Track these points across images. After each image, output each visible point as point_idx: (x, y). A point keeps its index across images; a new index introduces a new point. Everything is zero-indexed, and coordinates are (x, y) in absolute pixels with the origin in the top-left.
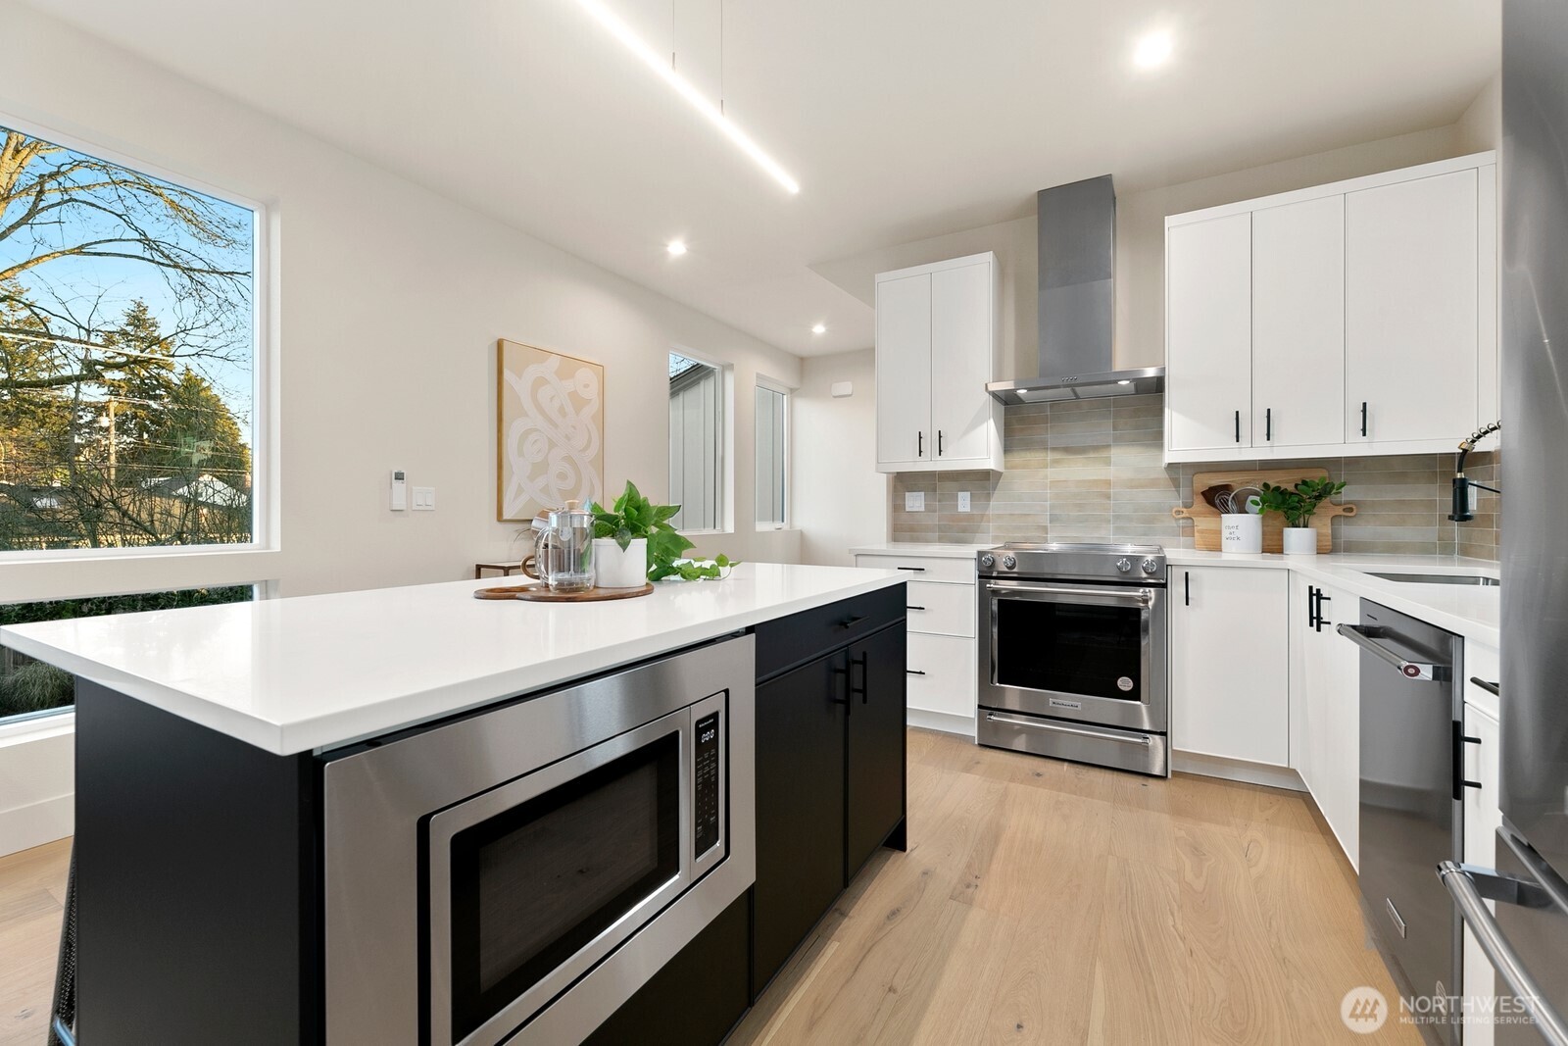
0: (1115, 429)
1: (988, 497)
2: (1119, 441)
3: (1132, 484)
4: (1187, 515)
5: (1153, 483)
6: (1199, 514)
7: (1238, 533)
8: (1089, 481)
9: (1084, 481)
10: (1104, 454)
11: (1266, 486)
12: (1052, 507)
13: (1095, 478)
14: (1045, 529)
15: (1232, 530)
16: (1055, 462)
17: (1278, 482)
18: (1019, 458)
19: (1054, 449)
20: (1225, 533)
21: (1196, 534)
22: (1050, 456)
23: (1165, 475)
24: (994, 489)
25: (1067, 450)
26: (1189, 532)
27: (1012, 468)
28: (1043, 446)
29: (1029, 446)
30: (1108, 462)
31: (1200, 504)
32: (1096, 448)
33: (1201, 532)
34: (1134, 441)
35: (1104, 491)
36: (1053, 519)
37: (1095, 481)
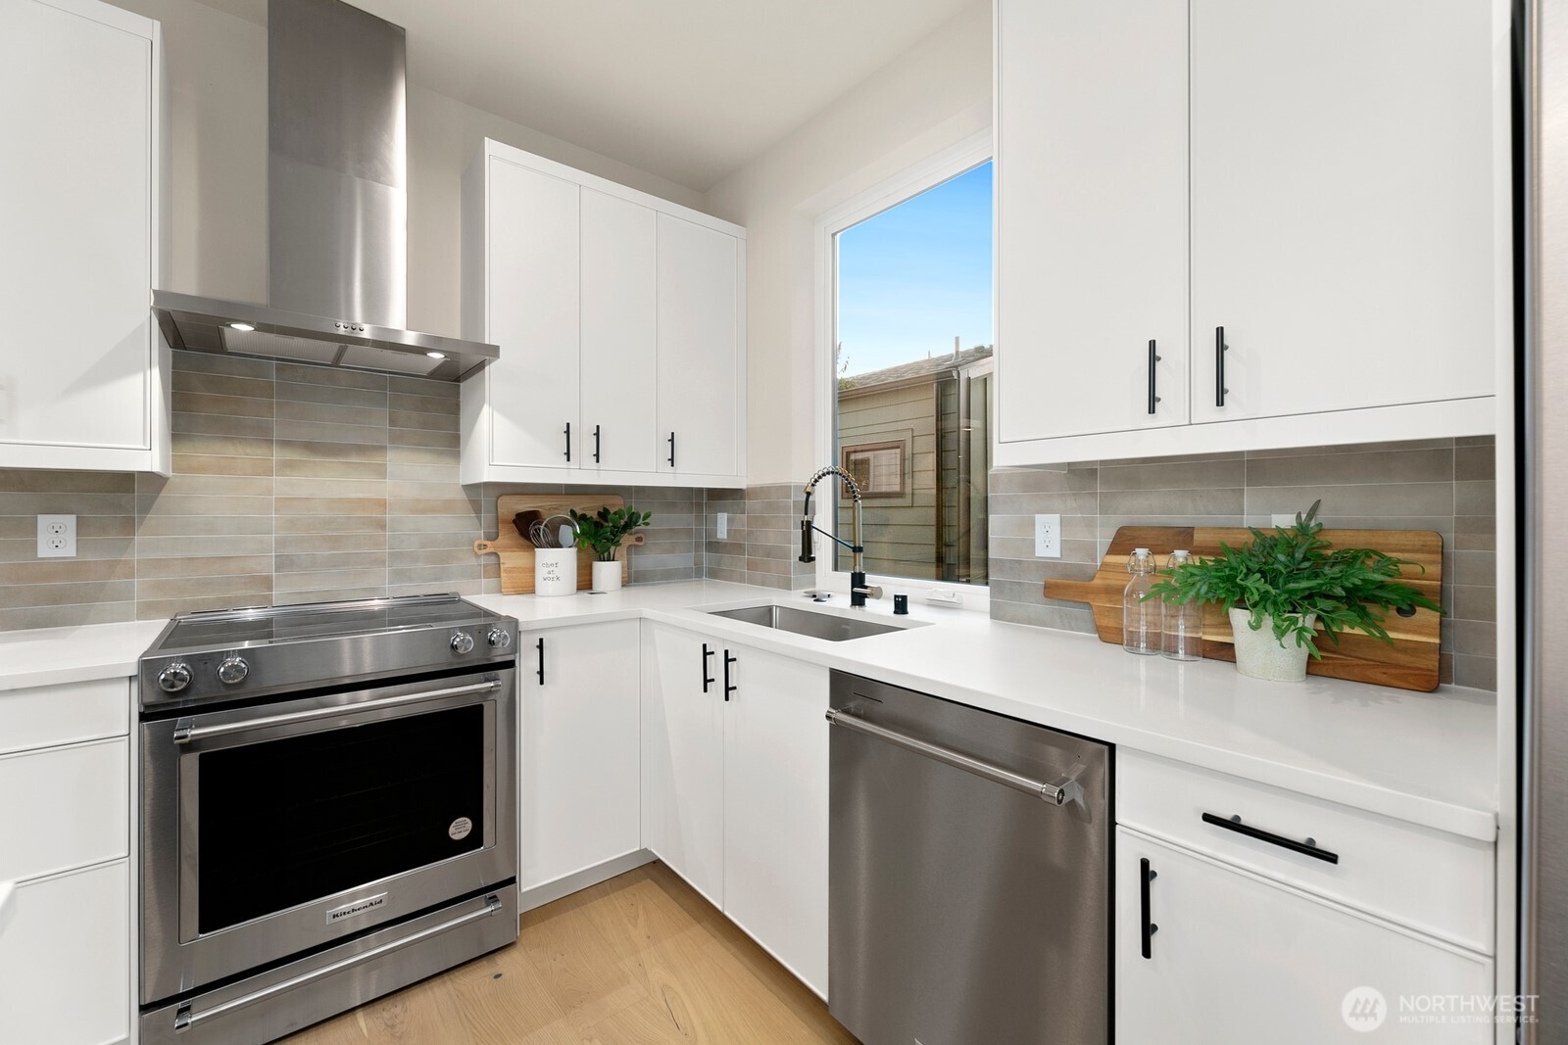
0: (393, 422)
1: (129, 526)
2: (397, 440)
3: (421, 508)
4: (492, 550)
5: (447, 506)
6: (505, 548)
7: (557, 572)
8: (349, 501)
9: (341, 500)
10: (377, 460)
11: (573, 513)
12: (281, 543)
13: (360, 495)
14: (267, 582)
15: (551, 569)
16: (287, 466)
17: (583, 509)
18: (206, 452)
19: (285, 444)
20: (541, 572)
21: (503, 574)
22: (277, 455)
23: (462, 496)
24: (146, 509)
25: (311, 447)
26: (496, 570)
27: (192, 470)
28: (263, 436)
29: (231, 430)
30: (381, 472)
31: (508, 537)
32: (361, 449)
33: (509, 571)
34: (420, 444)
35: (376, 517)
36: (284, 563)
37: (361, 500)
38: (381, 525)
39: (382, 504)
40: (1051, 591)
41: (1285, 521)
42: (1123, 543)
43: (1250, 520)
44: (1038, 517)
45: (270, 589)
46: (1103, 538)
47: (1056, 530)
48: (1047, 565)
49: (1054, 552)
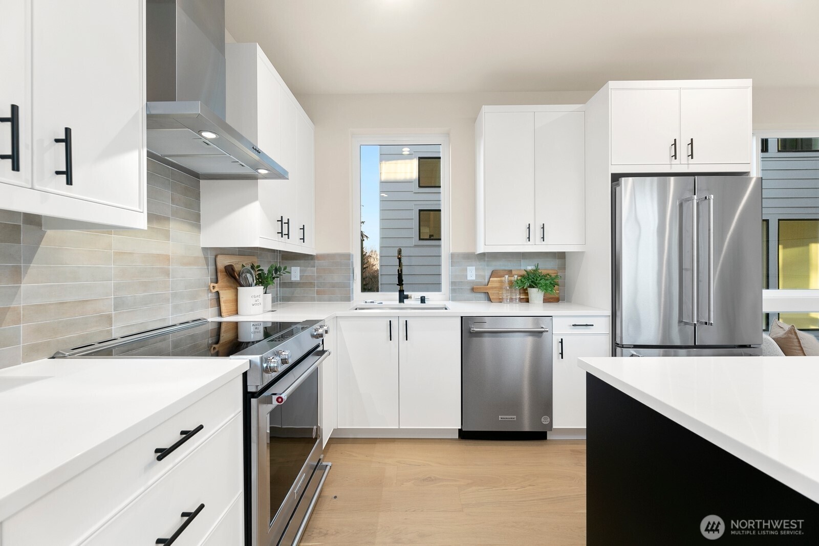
0: (173, 201)
1: (16, 275)
2: (174, 214)
3: (185, 262)
4: (217, 290)
5: (195, 261)
6: (223, 288)
7: (260, 300)
8: (153, 256)
9: (149, 255)
10: (166, 227)
12: (117, 288)
13: (158, 252)
14: (109, 319)
15: (257, 299)
20: (250, 301)
21: (222, 304)
30: (167, 236)
33: (225, 302)
34: (184, 218)
35: (165, 268)
36: (119, 304)
37: (158, 255)
38: (167, 273)
39: (167, 258)
40: (473, 290)
41: (530, 268)
42: (494, 274)
43: (523, 268)
44: (468, 267)
45: (111, 325)
46: (487, 273)
47: (474, 272)
48: (472, 282)
49: (474, 278)
